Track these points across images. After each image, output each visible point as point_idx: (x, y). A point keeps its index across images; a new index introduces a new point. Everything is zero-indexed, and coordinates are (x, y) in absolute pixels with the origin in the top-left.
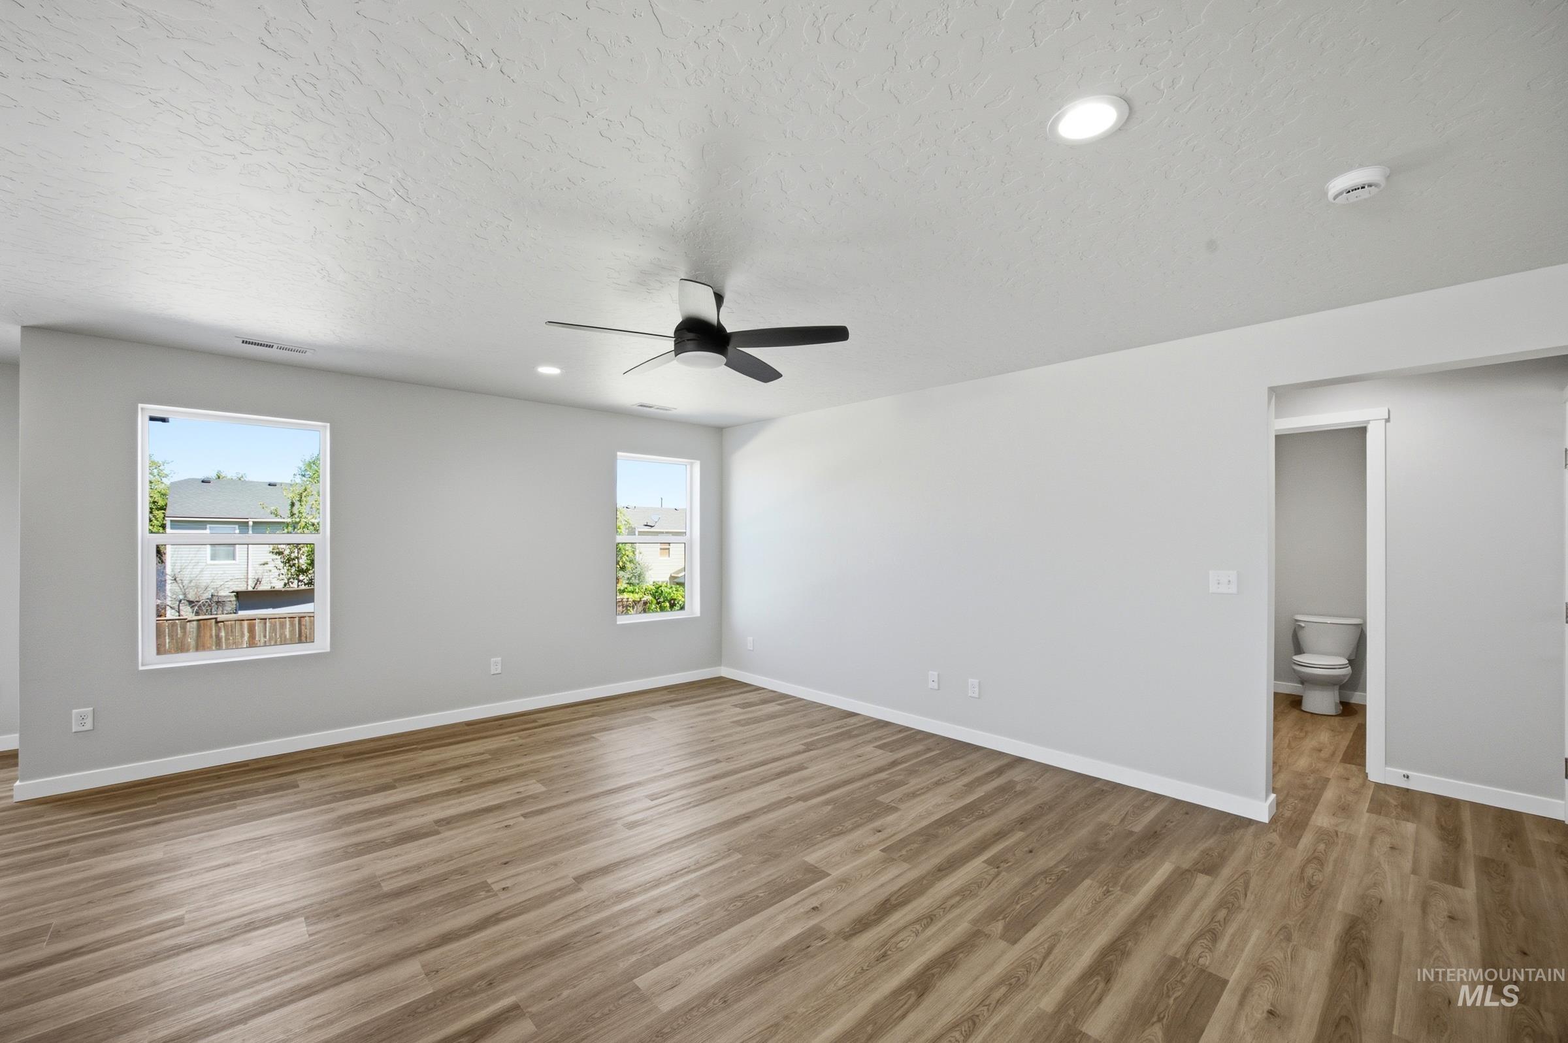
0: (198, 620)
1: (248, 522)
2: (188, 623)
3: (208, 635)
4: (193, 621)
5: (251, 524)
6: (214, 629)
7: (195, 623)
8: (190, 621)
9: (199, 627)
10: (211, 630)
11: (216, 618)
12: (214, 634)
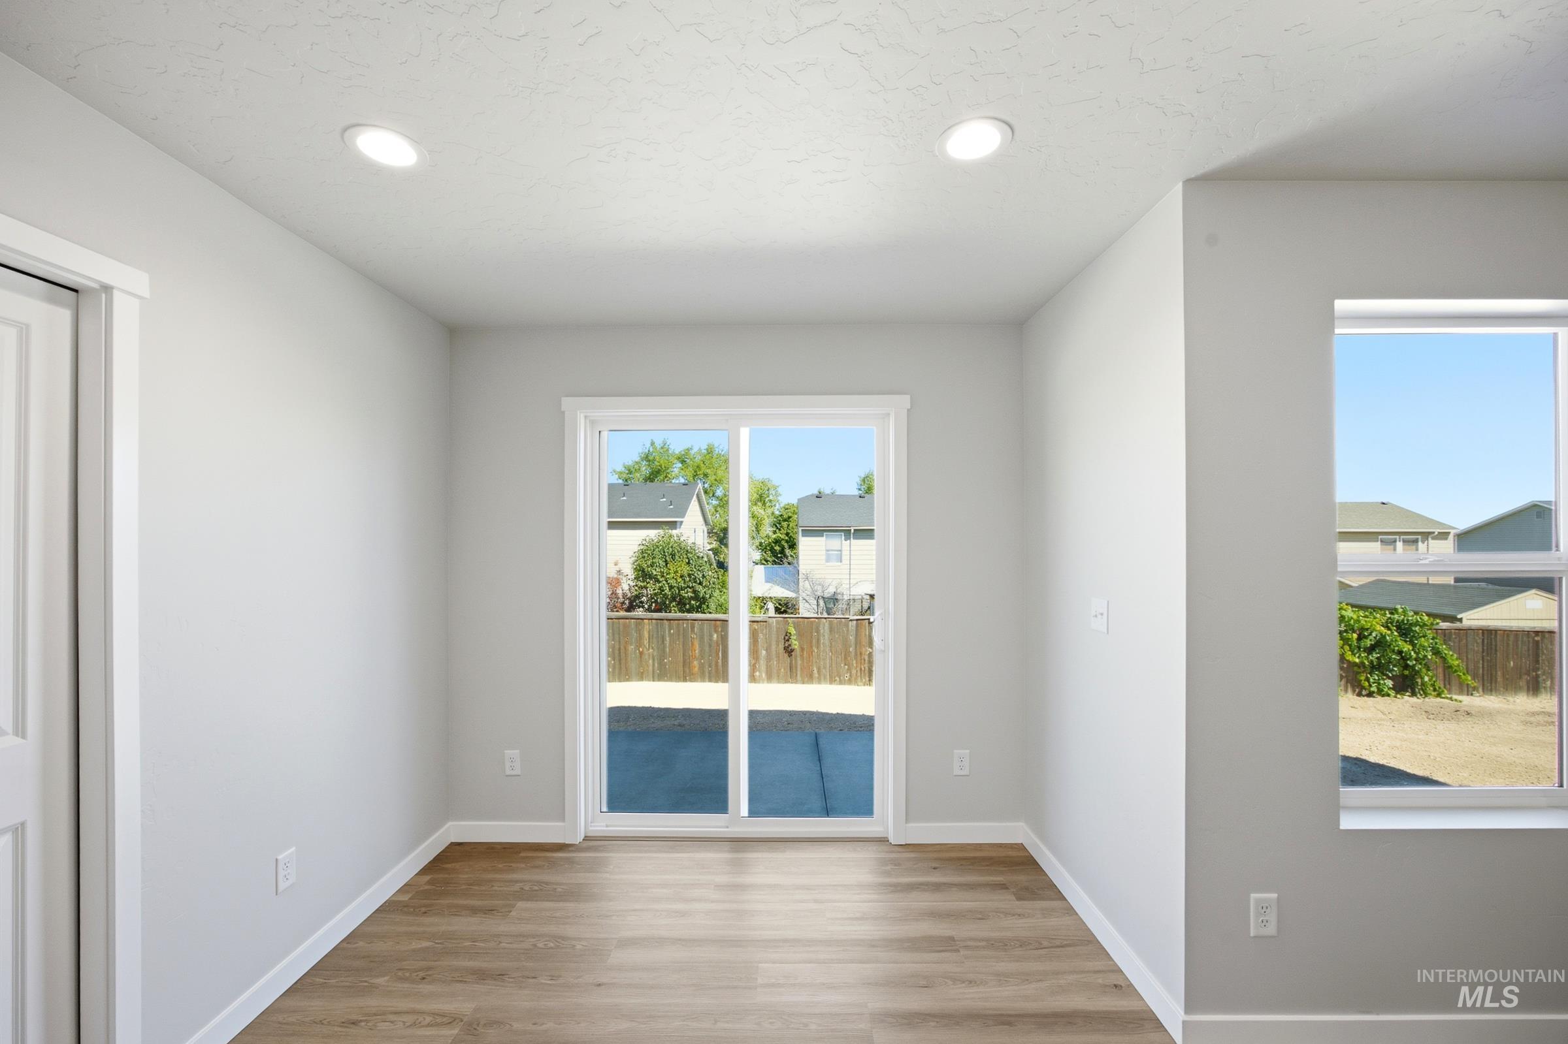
0: (857, 620)
1: (850, 530)
2: (850, 622)
3: (864, 633)
4: (854, 620)
5: (852, 531)
6: (867, 628)
7: (855, 622)
8: (851, 620)
9: (857, 626)
10: (866, 630)
11: (869, 619)
12: (867, 633)
